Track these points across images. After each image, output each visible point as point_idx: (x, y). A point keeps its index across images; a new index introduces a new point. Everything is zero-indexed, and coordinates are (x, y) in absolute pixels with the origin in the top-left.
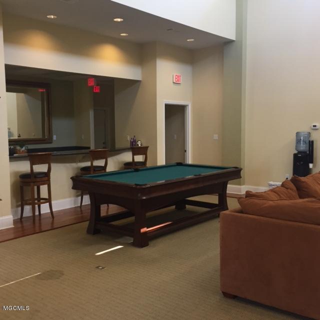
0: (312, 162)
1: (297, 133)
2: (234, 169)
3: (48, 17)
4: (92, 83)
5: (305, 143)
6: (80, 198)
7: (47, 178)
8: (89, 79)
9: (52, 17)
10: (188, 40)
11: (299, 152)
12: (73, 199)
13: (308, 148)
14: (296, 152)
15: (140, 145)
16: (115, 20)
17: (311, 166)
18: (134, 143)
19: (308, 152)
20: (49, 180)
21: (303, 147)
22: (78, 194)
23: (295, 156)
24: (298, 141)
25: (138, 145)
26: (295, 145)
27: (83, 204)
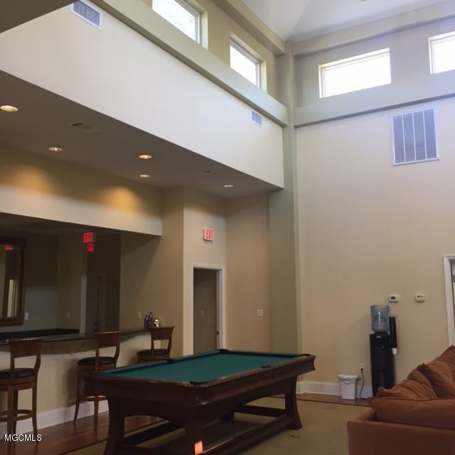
0: (396, 347)
1: (373, 308)
2: (305, 357)
3: (51, 149)
4: (89, 238)
5: (385, 320)
6: (74, 407)
7: (33, 377)
8: (85, 234)
9: (56, 149)
10: (226, 186)
11: (377, 333)
12: (63, 409)
13: (388, 327)
14: (373, 332)
15: (158, 326)
16: (141, 157)
17: (395, 351)
18: (150, 323)
19: (389, 333)
20: (35, 381)
21: (382, 326)
22: (71, 401)
23: (372, 338)
24: (375, 318)
25: (155, 325)
26: (370, 323)
27: (78, 418)
